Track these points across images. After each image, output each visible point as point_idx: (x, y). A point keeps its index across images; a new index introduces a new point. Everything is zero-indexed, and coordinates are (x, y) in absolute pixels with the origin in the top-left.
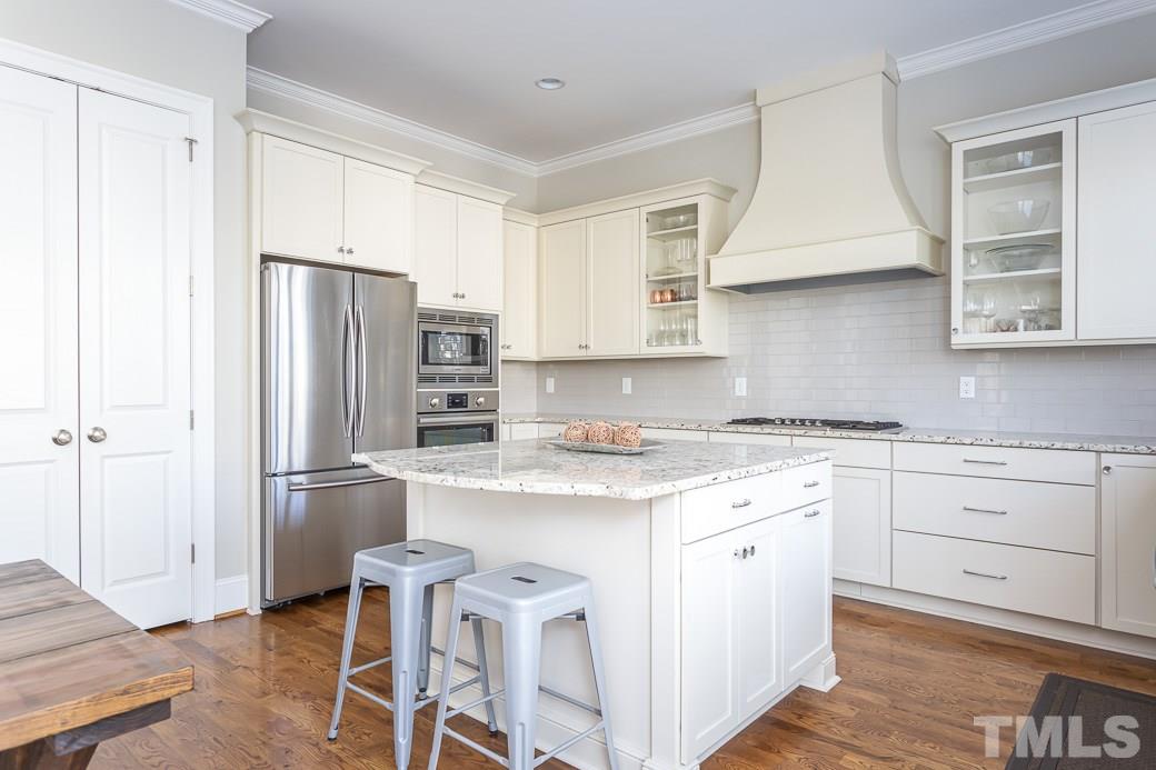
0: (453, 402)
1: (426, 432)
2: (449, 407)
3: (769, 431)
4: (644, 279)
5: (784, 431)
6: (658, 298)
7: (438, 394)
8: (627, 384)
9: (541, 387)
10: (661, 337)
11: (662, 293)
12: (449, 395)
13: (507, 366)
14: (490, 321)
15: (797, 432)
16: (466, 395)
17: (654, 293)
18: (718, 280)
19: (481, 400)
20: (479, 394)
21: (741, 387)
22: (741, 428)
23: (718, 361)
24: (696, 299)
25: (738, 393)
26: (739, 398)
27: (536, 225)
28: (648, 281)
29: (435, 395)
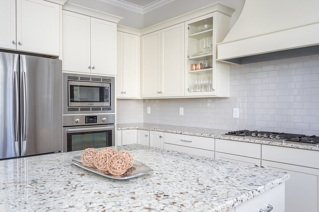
0: (88, 120)
1: (73, 136)
2: (86, 123)
3: (248, 140)
4: (186, 59)
5: (256, 141)
6: (194, 67)
7: (79, 117)
8: (182, 110)
9: (145, 111)
10: (195, 87)
11: (196, 65)
12: (86, 117)
13: (121, 102)
14: (110, 80)
15: (264, 142)
16: (96, 117)
17: (192, 65)
18: (221, 57)
19: (105, 119)
20: (104, 116)
21: (237, 113)
22: (232, 137)
23: (224, 100)
24: (212, 67)
25: (234, 116)
26: (236, 119)
27: (140, 35)
28: (189, 59)
29: (78, 117)
